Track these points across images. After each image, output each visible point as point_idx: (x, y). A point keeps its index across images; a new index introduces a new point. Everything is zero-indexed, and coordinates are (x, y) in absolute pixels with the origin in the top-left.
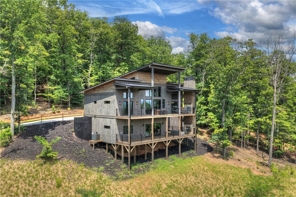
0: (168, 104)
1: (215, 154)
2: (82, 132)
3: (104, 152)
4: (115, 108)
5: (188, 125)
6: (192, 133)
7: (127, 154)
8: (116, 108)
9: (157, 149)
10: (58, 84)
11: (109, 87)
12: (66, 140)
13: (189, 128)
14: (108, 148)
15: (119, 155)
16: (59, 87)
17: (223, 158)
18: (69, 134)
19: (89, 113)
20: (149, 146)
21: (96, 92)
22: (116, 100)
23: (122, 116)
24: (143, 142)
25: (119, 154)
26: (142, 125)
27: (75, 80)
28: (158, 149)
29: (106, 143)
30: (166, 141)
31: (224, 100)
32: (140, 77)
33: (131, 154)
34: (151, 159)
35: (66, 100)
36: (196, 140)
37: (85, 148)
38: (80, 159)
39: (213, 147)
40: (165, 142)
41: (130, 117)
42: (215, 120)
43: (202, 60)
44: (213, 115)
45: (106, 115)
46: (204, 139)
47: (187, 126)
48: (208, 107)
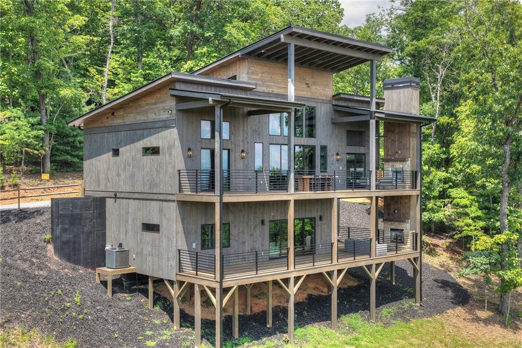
0: (338, 160)
1: (477, 311)
2: (74, 243)
3: (141, 306)
4: (174, 167)
5: (396, 223)
6: (408, 247)
7: (212, 310)
8: (177, 169)
9: (303, 297)
10: (16, 104)
11: (156, 104)
12: (26, 266)
13: (398, 233)
14: (154, 293)
15: (186, 315)
16: (17, 112)
17: (504, 325)
18: (33, 250)
19: (99, 185)
20: (281, 287)
21: (118, 122)
22: (178, 143)
23: (197, 192)
24: (260, 273)
25: (187, 312)
26: (259, 222)
27: (61, 92)
28: (305, 296)
29: (147, 277)
30: (333, 271)
31: (507, 148)
32: (253, 73)
33: (223, 310)
34: (287, 325)
35: (36, 152)
36: (421, 269)
37: (82, 293)
38: (64, 327)
39: (469, 290)
40: (330, 274)
41: (221, 197)
42: (474, 211)
43: (432, 37)
44: (467, 195)
45: (147, 190)
46: (441, 266)
47: (393, 227)
48: (448, 175)
